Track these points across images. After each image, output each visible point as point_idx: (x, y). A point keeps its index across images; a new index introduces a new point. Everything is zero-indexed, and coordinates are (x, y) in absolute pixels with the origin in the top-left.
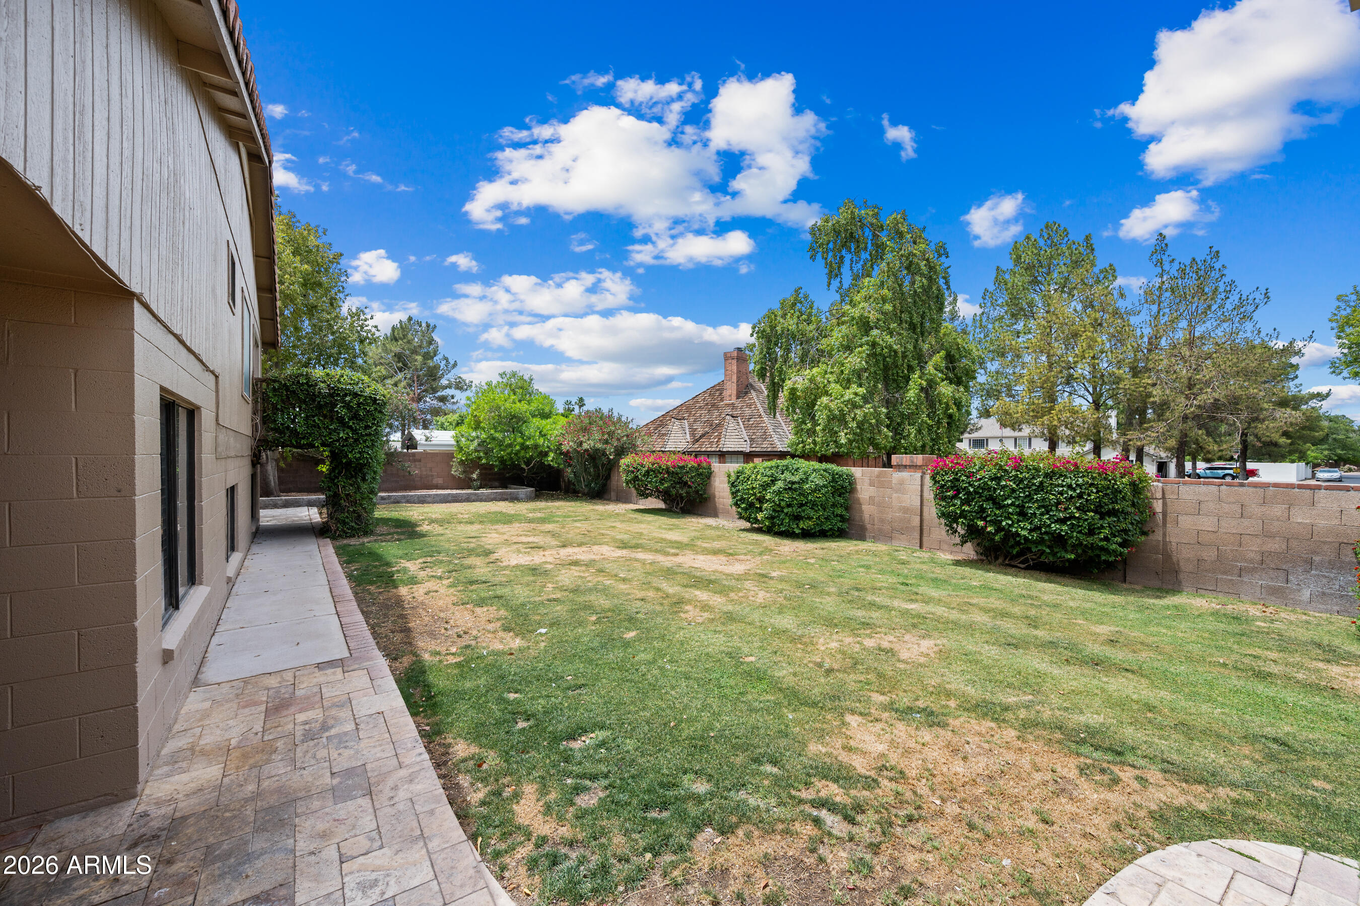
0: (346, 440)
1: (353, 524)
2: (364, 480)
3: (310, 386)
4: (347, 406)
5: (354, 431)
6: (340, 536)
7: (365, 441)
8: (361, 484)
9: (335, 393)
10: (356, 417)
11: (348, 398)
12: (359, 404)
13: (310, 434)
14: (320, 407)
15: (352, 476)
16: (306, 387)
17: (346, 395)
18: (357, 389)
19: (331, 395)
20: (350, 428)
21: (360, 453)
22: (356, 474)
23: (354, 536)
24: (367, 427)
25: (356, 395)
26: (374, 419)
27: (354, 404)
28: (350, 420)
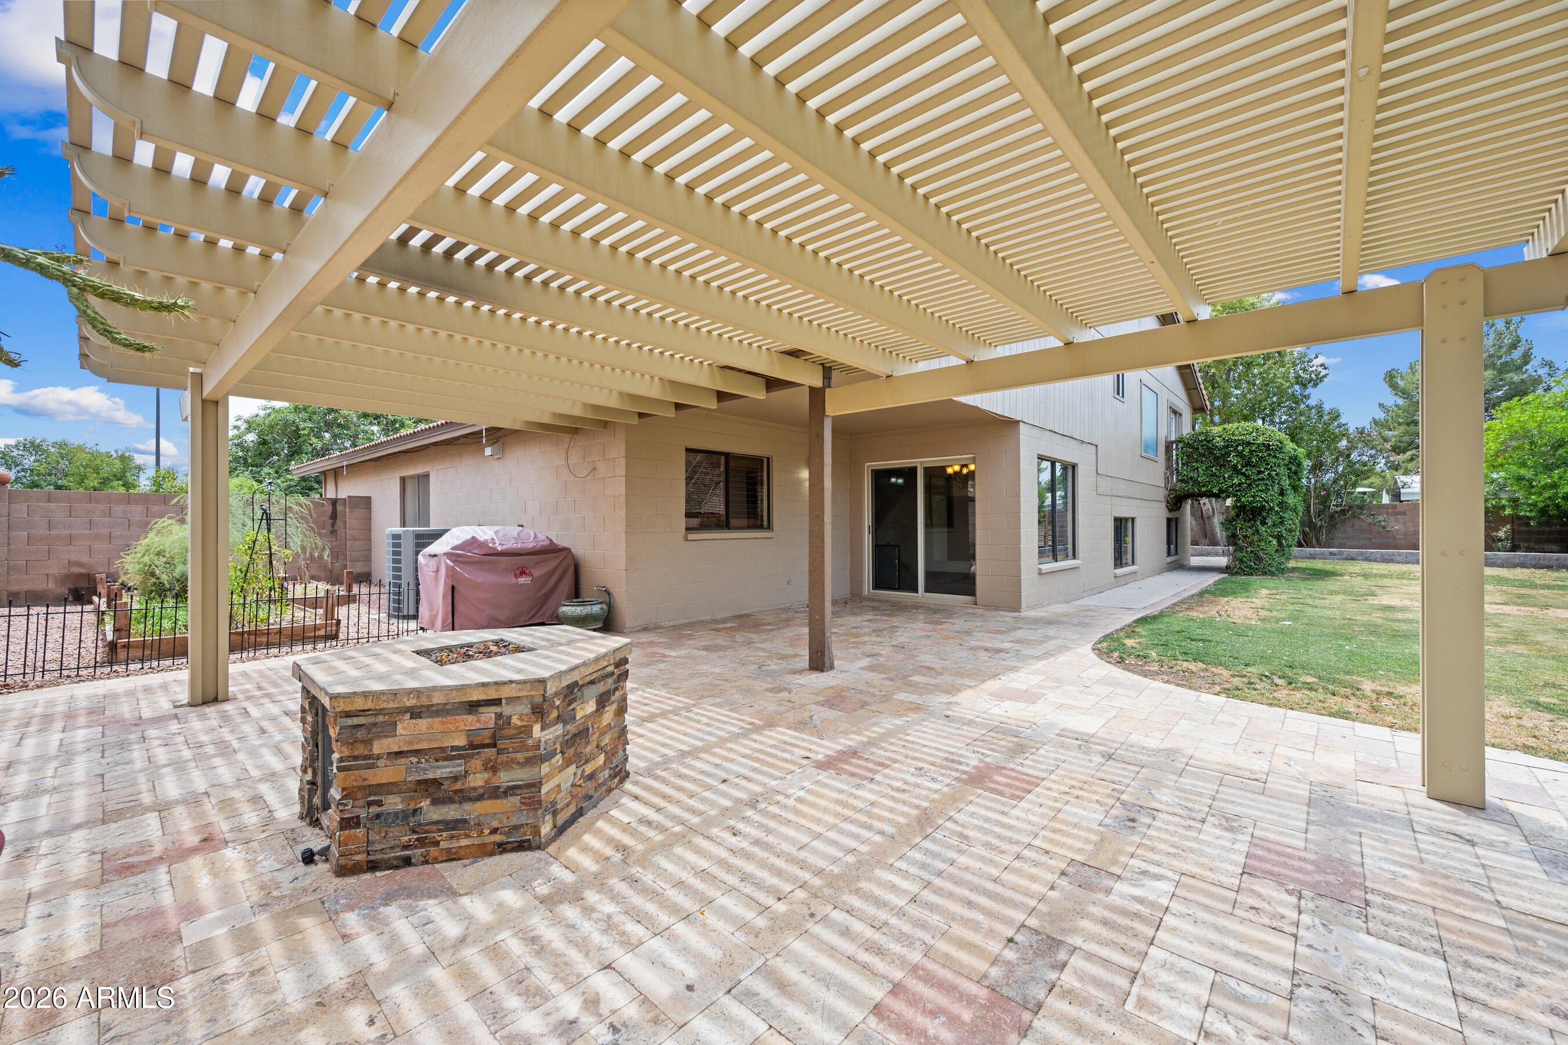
0: (1240, 484)
1: (1252, 564)
2: (1264, 523)
3: (1209, 442)
4: (1240, 455)
5: (1247, 477)
6: (1236, 573)
7: (1257, 486)
8: (1260, 527)
9: (1230, 445)
10: (1248, 464)
11: (1240, 448)
12: (1251, 451)
13: (1209, 482)
14: (1217, 458)
15: (1250, 520)
16: (1205, 443)
17: (1237, 446)
18: (1249, 438)
19: (1227, 447)
20: (1243, 474)
21: (1253, 497)
22: (1254, 517)
23: (1252, 575)
24: (1259, 472)
25: (1249, 444)
26: (1267, 464)
27: (1246, 452)
28: (1243, 467)
